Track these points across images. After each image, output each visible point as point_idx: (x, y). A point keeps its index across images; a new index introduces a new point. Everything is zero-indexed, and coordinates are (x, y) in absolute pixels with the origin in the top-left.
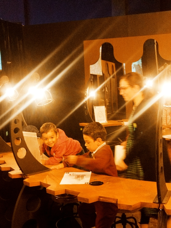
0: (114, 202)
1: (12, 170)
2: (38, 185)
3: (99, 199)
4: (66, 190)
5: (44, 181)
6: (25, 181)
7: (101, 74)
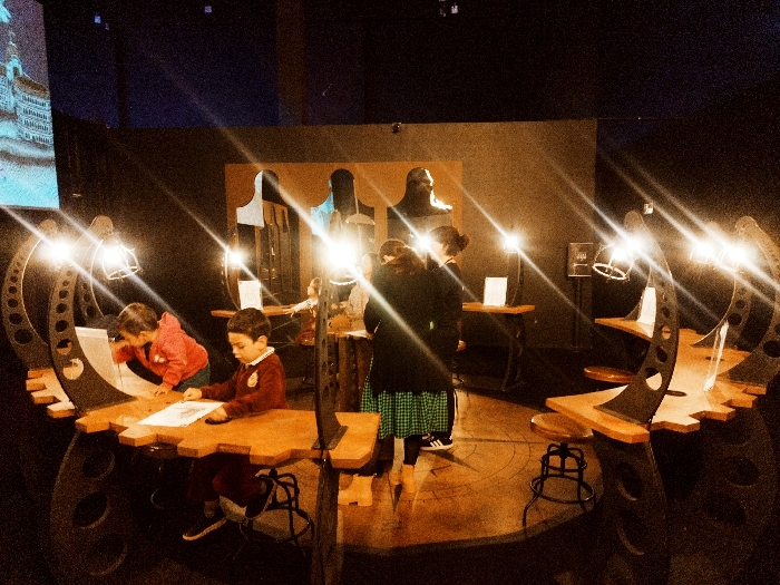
0: (244, 452)
1: (55, 400)
2: (106, 428)
3: (218, 448)
4: (157, 435)
5: (118, 422)
6: (79, 424)
7: (262, 225)
